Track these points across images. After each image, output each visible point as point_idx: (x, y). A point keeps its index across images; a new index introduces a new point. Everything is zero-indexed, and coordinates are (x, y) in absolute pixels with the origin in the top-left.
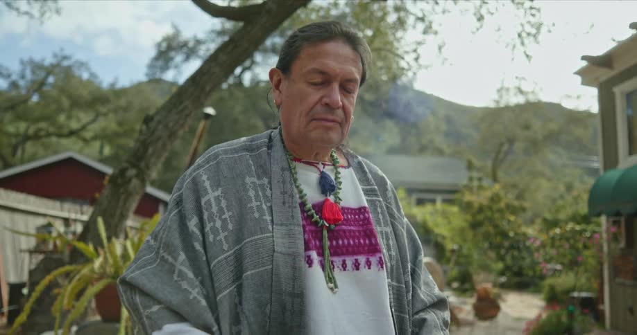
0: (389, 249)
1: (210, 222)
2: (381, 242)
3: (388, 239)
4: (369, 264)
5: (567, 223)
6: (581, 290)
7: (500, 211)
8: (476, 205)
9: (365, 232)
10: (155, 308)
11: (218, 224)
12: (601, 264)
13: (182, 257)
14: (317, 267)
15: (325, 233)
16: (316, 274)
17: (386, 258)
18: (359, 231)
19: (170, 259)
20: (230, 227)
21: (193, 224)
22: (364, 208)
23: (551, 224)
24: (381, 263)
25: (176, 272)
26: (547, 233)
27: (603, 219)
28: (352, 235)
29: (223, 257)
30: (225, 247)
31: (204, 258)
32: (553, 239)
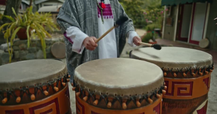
0: (114, 14)
1: (78, 6)
2: (113, 12)
3: (114, 12)
4: (110, 17)
5: (155, 8)
6: (157, 28)
7: (135, 4)
8: (128, 2)
9: (109, 10)
10: (67, 24)
11: (80, 7)
12: (163, 20)
13: (72, 14)
14: (100, 18)
15: (102, 11)
16: (100, 19)
17: (113, 16)
18: (108, 10)
19: (69, 14)
20: (83, 8)
21: (74, 6)
22: (109, 4)
23: (150, 8)
24: (112, 17)
25: (71, 17)
26: (149, 11)
27: (165, 7)
28: (107, 11)
29: (81, 15)
30: (82, 12)
31: (77, 14)
32: (150, 13)
